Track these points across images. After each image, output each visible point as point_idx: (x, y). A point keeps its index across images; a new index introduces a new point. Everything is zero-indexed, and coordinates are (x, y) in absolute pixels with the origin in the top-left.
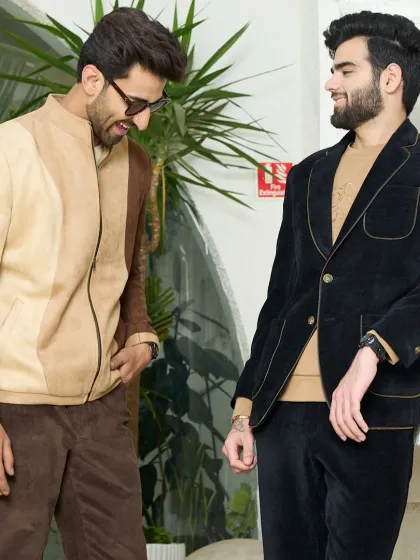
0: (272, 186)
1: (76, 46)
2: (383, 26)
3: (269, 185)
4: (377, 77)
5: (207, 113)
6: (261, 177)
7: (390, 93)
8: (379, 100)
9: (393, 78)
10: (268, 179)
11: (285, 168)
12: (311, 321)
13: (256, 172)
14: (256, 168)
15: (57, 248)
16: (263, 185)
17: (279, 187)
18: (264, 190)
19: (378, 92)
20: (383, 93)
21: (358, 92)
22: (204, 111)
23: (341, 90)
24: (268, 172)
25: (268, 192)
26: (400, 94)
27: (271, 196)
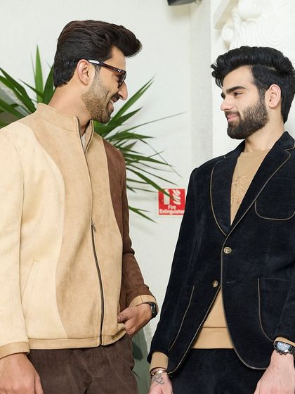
0: (169, 207)
1: (21, 94)
2: (262, 56)
3: (167, 206)
4: (262, 96)
5: (121, 149)
6: (161, 199)
7: (272, 108)
8: (266, 114)
9: (274, 96)
10: (167, 199)
11: (179, 193)
12: (215, 285)
13: (157, 194)
14: (157, 191)
15: (63, 214)
16: (162, 206)
17: (175, 207)
18: (163, 209)
19: (264, 108)
20: (268, 108)
21: (249, 109)
22: (119, 147)
23: (234, 110)
24: (167, 194)
25: (165, 211)
26: (279, 109)
27: (169, 214)
